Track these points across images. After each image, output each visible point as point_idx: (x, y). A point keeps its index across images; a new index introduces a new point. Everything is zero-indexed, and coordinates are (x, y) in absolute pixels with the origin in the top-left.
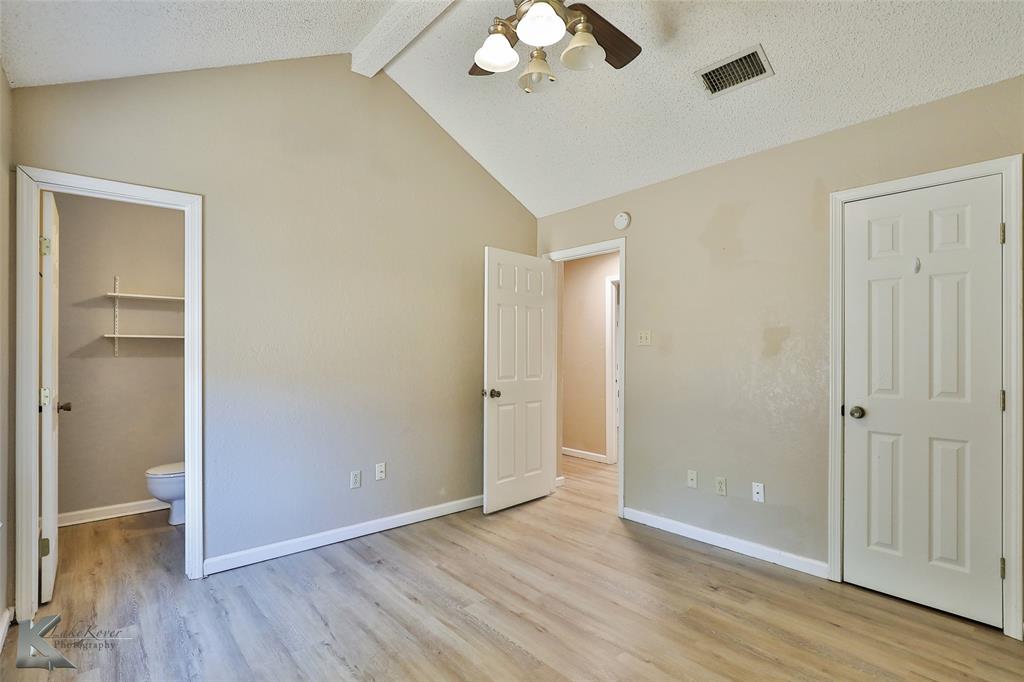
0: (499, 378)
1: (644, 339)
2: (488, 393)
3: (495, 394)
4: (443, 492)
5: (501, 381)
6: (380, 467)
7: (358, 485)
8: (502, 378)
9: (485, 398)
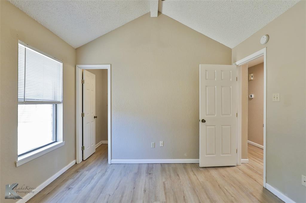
0: (206, 115)
1: (276, 98)
2: (201, 121)
3: (203, 121)
4: (185, 155)
5: (207, 116)
6: (161, 142)
7: (154, 147)
8: (208, 115)
9: (200, 122)
